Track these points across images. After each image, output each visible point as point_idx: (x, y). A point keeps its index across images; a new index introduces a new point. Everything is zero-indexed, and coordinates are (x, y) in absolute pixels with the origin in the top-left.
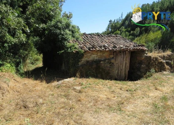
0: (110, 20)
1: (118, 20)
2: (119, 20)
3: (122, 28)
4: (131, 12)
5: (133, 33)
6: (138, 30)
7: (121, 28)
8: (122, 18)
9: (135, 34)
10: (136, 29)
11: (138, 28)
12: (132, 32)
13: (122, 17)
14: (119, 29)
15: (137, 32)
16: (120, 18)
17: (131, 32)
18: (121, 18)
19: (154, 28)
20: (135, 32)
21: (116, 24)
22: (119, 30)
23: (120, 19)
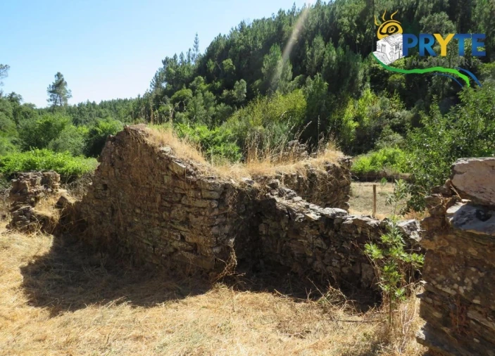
0: (164, 59)
1: (185, 58)
2: (189, 57)
3: (197, 82)
4: (222, 35)
5: (228, 96)
6: (243, 88)
7: (194, 82)
8: (197, 50)
9: (235, 99)
10: (237, 83)
11: (242, 80)
12: (225, 92)
13: (196, 47)
14: (187, 82)
15: (239, 93)
16: (192, 52)
17: (222, 92)
18: (195, 52)
19: (286, 80)
20: (235, 93)
21: (179, 69)
22: (187, 88)
23: (191, 56)
